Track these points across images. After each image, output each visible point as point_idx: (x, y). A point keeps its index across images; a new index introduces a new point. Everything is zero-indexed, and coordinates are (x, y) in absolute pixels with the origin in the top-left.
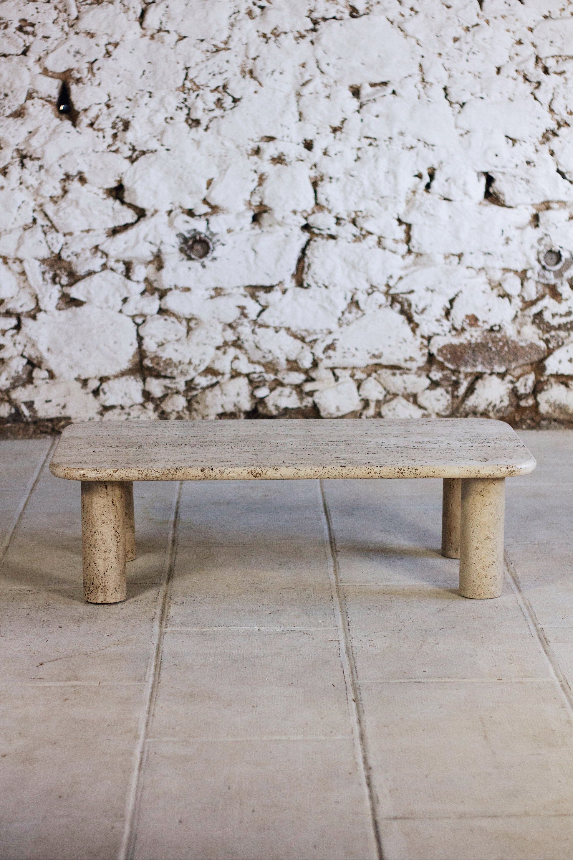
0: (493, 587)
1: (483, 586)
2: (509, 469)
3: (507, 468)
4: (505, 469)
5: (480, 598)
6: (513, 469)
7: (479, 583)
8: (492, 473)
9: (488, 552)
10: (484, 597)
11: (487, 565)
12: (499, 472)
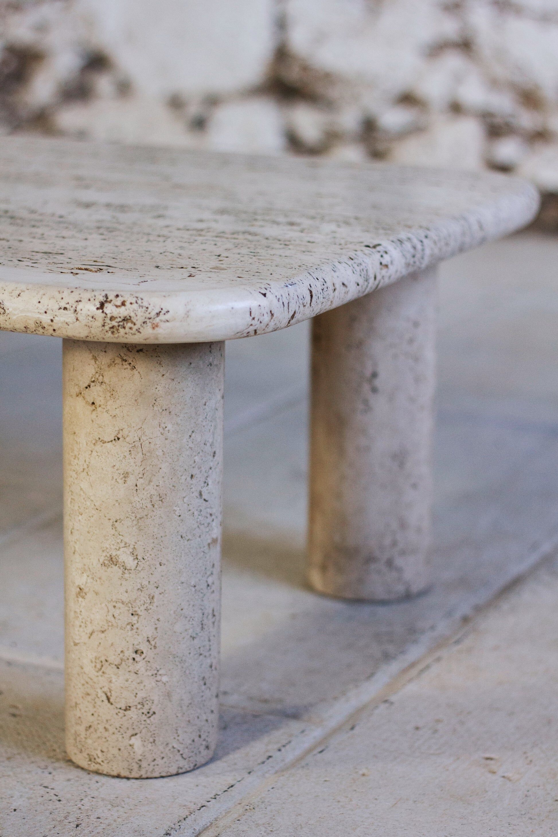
0: (136, 741)
1: (101, 728)
2: (109, 309)
3: (102, 305)
4: (91, 308)
5: (94, 767)
6: (123, 312)
7: (91, 719)
8: (45, 319)
9: (117, 612)
10: (105, 768)
11: (114, 659)
12: (69, 316)
